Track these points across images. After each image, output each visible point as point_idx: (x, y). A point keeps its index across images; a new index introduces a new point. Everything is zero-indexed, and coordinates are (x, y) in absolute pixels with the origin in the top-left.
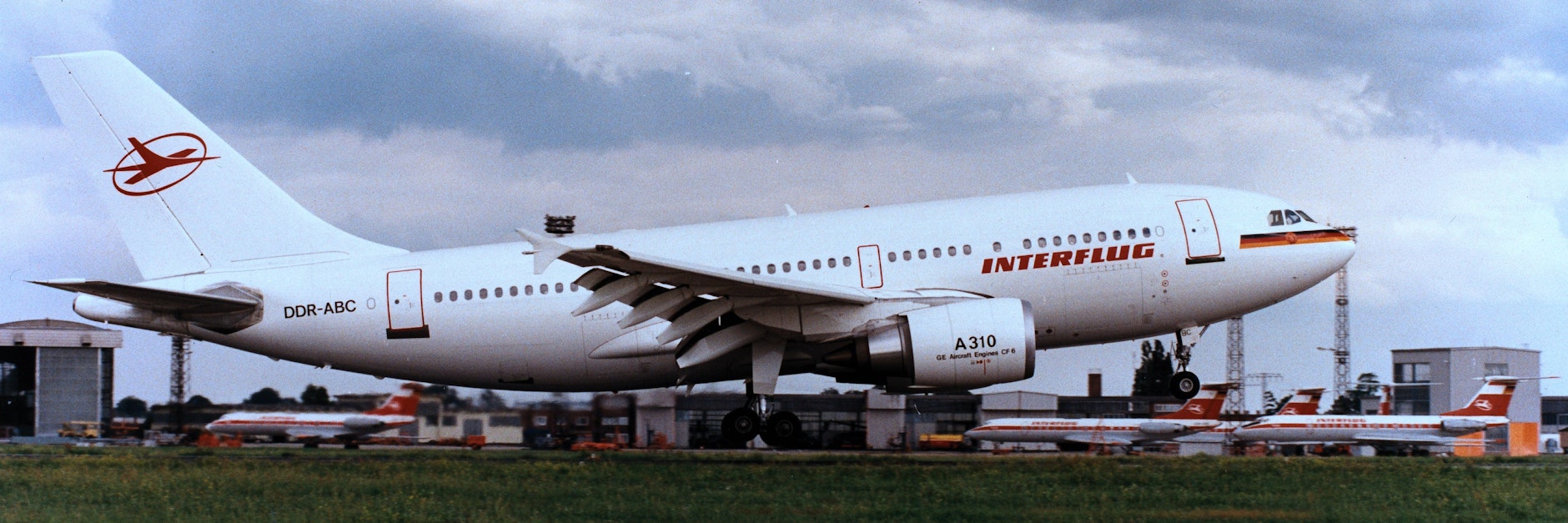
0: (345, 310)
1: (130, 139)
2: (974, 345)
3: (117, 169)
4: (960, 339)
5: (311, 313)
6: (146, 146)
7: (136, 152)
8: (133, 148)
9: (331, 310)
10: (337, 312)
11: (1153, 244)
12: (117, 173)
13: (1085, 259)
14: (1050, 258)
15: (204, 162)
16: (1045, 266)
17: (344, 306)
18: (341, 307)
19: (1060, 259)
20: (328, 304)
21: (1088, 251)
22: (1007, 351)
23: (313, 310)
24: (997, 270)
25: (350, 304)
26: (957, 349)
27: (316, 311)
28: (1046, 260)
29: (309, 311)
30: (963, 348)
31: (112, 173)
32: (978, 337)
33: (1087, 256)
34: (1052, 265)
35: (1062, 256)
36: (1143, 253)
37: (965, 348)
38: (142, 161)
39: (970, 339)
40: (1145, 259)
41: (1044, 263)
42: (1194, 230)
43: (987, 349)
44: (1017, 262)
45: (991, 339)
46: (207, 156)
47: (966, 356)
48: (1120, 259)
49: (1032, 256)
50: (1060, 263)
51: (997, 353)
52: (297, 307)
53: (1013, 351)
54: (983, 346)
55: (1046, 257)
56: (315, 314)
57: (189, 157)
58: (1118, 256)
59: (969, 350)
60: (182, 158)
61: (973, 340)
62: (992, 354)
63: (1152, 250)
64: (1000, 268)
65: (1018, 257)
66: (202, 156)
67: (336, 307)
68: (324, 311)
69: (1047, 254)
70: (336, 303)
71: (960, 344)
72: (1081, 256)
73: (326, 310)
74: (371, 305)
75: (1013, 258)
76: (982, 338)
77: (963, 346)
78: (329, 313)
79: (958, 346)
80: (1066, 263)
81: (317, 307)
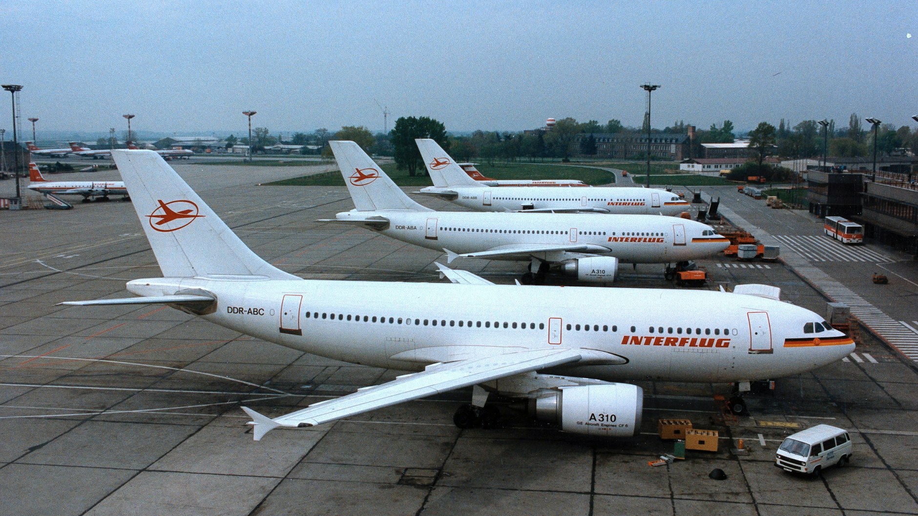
0: (258, 314)
1: (159, 201)
2: (601, 419)
3: (151, 216)
4: (593, 415)
5: (241, 312)
6: (167, 205)
7: (161, 208)
8: (160, 206)
9: (251, 312)
10: (254, 314)
11: (730, 340)
12: (152, 218)
13: (686, 344)
14: (664, 340)
15: (197, 218)
16: (661, 345)
17: (258, 311)
18: (256, 312)
19: (670, 342)
20: (250, 309)
21: (688, 339)
22: (623, 425)
23: (242, 311)
24: (631, 343)
25: (261, 311)
26: (590, 420)
27: (243, 311)
28: (662, 341)
29: (240, 311)
30: (594, 420)
31: (149, 217)
32: (605, 415)
33: (687, 342)
34: (665, 345)
35: (672, 340)
36: (722, 345)
37: (596, 420)
38: (164, 213)
39: (600, 415)
40: (723, 348)
41: (660, 343)
42: (756, 333)
43: (610, 422)
44: (644, 340)
45: (613, 417)
46: (198, 215)
47: (595, 425)
48: (708, 346)
49: (653, 338)
50: (670, 345)
51: (616, 426)
52: (234, 308)
53: (626, 426)
54: (607, 421)
55: (662, 340)
56: (243, 313)
57: (189, 214)
58: (706, 344)
59: (598, 422)
60: (184, 214)
61: (602, 416)
62: (613, 426)
63: (729, 343)
64: (633, 342)
65: (645, 337)
66: (195, 214)
67: (254, 311)
68: (247, 312)
69: (663, 338)
70: (254, 309)
71: (593, 417)
72: (683, 342)
73: (249, 312)
74: (272, 314)
75: (642, 337)
76: (607, 416)
77: (595, 419)
78: (250, 314)
79: (591, 419)
80: (673, 344)
81: (244, 310)
